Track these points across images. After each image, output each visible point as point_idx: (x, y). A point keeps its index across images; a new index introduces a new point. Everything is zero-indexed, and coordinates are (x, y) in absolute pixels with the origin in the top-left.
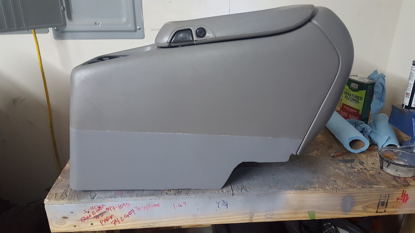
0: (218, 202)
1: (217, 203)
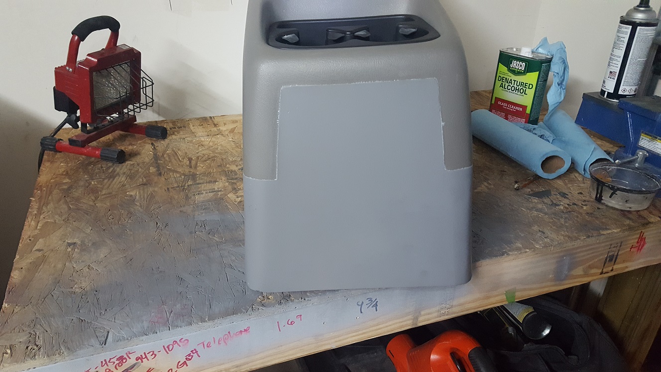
0: (360, 304)
1: (358, 305)
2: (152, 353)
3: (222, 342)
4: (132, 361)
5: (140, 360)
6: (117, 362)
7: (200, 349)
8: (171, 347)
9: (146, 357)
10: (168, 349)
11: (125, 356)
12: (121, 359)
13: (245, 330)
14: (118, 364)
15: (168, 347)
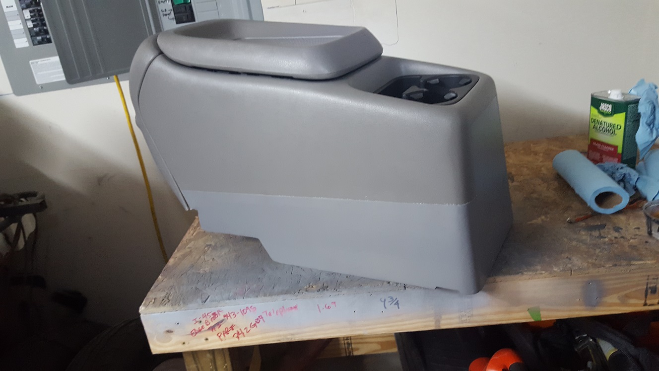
1: (382, 301)
2: (233, 314)
3: (279, 313)
4: (220, 317)
5: (226, 318)
6: (212, 316)
7: (264, 315)
8: (245, 311)
9: (230, 316)
10: (243, 312)
11: (217, 313)
12: (214, 314)
13: (295, 307)
14: (213, 317)
15: (243, 310)
